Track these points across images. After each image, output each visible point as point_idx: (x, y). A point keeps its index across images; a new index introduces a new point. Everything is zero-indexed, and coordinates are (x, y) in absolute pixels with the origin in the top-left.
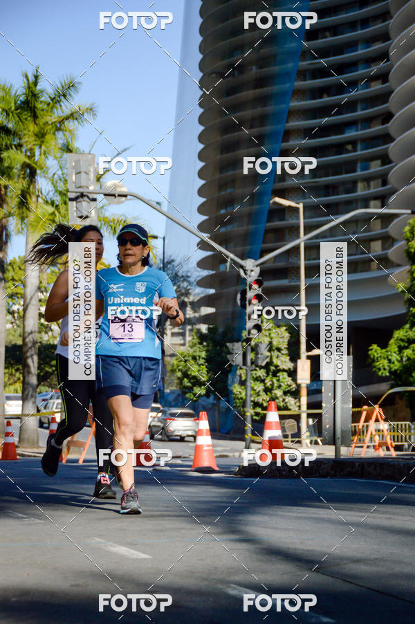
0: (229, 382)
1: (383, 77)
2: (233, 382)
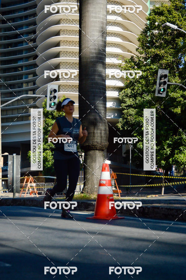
1: (34, 40)
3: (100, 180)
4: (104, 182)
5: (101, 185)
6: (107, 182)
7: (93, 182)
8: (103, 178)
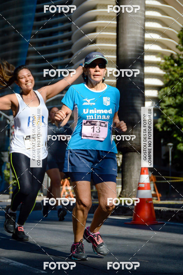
0: (3, 169)
1: (69, 38)
2: (4, 169)
3: (139, 183)
4: (143, 186)
5: (139, 188)
6: (146, 185)
7: (131, 185)
8: (142, 181)
